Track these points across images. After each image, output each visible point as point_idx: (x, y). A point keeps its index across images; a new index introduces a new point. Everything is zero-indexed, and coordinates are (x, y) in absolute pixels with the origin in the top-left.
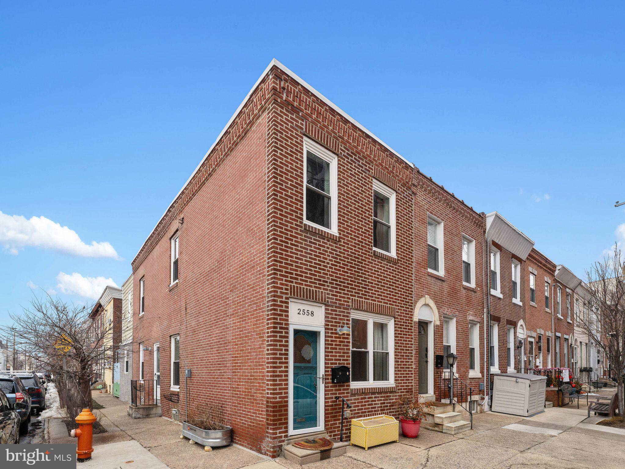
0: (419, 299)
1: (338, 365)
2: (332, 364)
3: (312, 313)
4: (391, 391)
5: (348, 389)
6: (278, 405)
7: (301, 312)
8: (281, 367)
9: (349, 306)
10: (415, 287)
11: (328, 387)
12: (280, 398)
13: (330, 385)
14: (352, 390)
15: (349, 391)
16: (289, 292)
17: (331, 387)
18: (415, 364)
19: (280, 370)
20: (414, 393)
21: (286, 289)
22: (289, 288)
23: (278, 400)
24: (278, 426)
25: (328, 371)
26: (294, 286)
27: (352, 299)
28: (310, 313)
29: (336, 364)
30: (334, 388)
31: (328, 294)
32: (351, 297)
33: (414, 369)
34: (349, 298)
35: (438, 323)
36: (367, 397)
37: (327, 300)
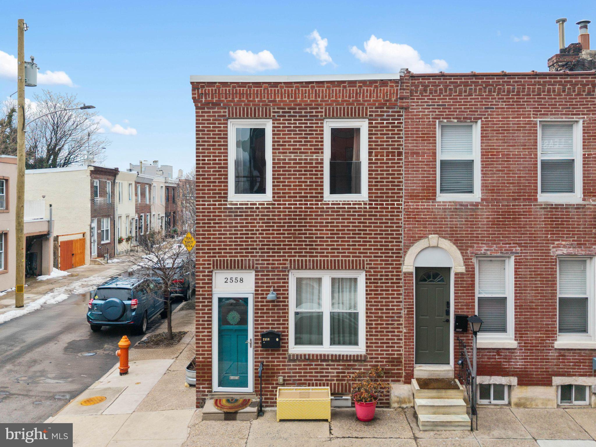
0: (413, 243)
1: (270, 329)
2: (262, 328)
3: (242, 280)
4: (357, 359)
5: (285, 354)
6: (201, 364)
7: (229, 281)
8: (204, 332)
9: (286, 268)
10: (405, 228)
11: (258, 351)
12: (203, 358)
13: (259, 349)
14: (290, 356)
15: (287, 356)
16: (212, 266)
17: (261, 351)
18: (405, 327)
19: (203, 334)
20: (405, 364)
21: (209, 264)
22: (212, 262)
23: (201, 360)
24: (201, 382)
25: (258, 336)
26: (217, 260)
27: (291, 260)
28: (239, 280)
29: (268, 328)
30: (265, 353)
31: (258, 260)
32: (289, 259)
33: (405, 333)
34: (287, 260)
35: (462, 269)
36: (314, 363)
37: (255, 266)
